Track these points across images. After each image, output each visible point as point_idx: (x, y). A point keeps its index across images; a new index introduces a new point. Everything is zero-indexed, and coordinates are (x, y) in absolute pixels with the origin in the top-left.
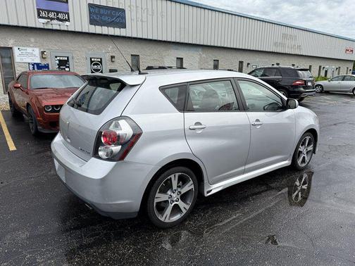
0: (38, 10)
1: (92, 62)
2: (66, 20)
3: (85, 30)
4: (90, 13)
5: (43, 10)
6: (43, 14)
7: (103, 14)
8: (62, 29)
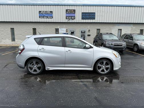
0: (66, 17)
1: (82, 32)
2: (74, 19)
3: (80, 22)
4: (82, 15)
5: (67, 17)
6: (67, 18)
7: (87, 15)
8: (73, 22)
